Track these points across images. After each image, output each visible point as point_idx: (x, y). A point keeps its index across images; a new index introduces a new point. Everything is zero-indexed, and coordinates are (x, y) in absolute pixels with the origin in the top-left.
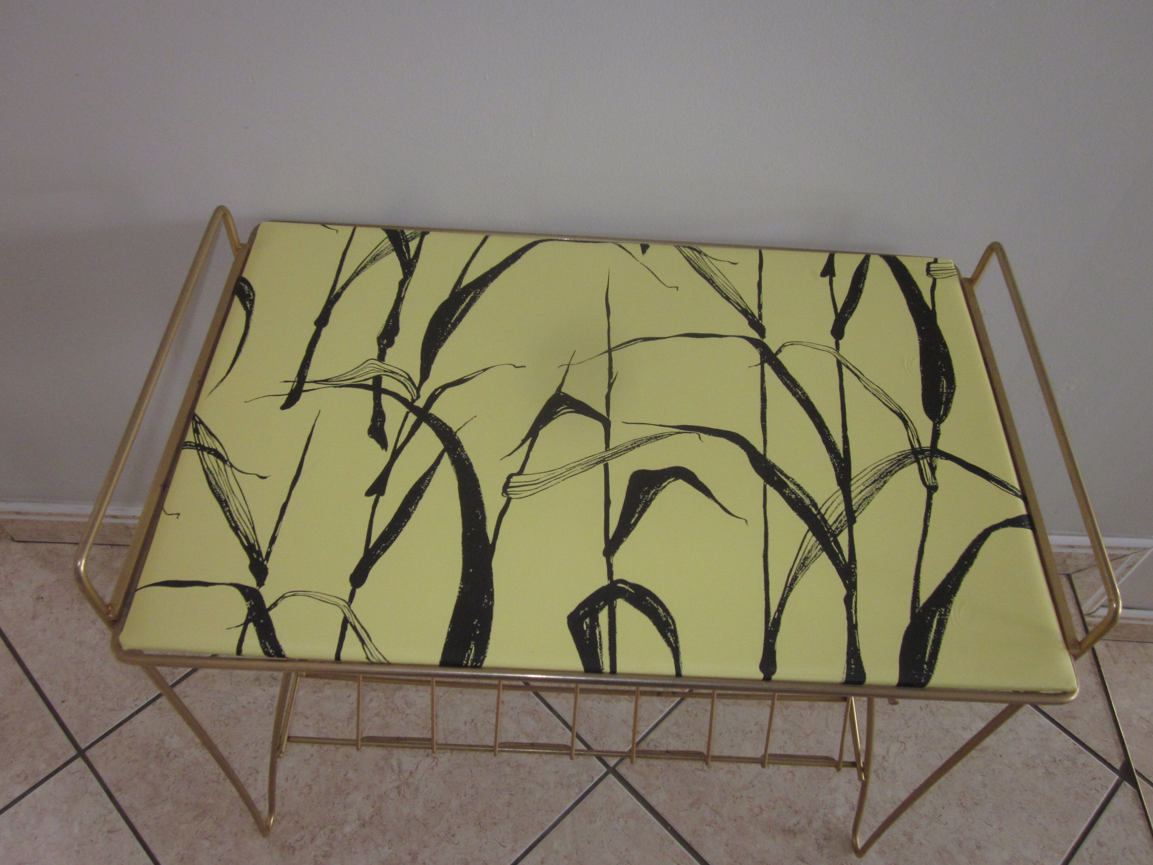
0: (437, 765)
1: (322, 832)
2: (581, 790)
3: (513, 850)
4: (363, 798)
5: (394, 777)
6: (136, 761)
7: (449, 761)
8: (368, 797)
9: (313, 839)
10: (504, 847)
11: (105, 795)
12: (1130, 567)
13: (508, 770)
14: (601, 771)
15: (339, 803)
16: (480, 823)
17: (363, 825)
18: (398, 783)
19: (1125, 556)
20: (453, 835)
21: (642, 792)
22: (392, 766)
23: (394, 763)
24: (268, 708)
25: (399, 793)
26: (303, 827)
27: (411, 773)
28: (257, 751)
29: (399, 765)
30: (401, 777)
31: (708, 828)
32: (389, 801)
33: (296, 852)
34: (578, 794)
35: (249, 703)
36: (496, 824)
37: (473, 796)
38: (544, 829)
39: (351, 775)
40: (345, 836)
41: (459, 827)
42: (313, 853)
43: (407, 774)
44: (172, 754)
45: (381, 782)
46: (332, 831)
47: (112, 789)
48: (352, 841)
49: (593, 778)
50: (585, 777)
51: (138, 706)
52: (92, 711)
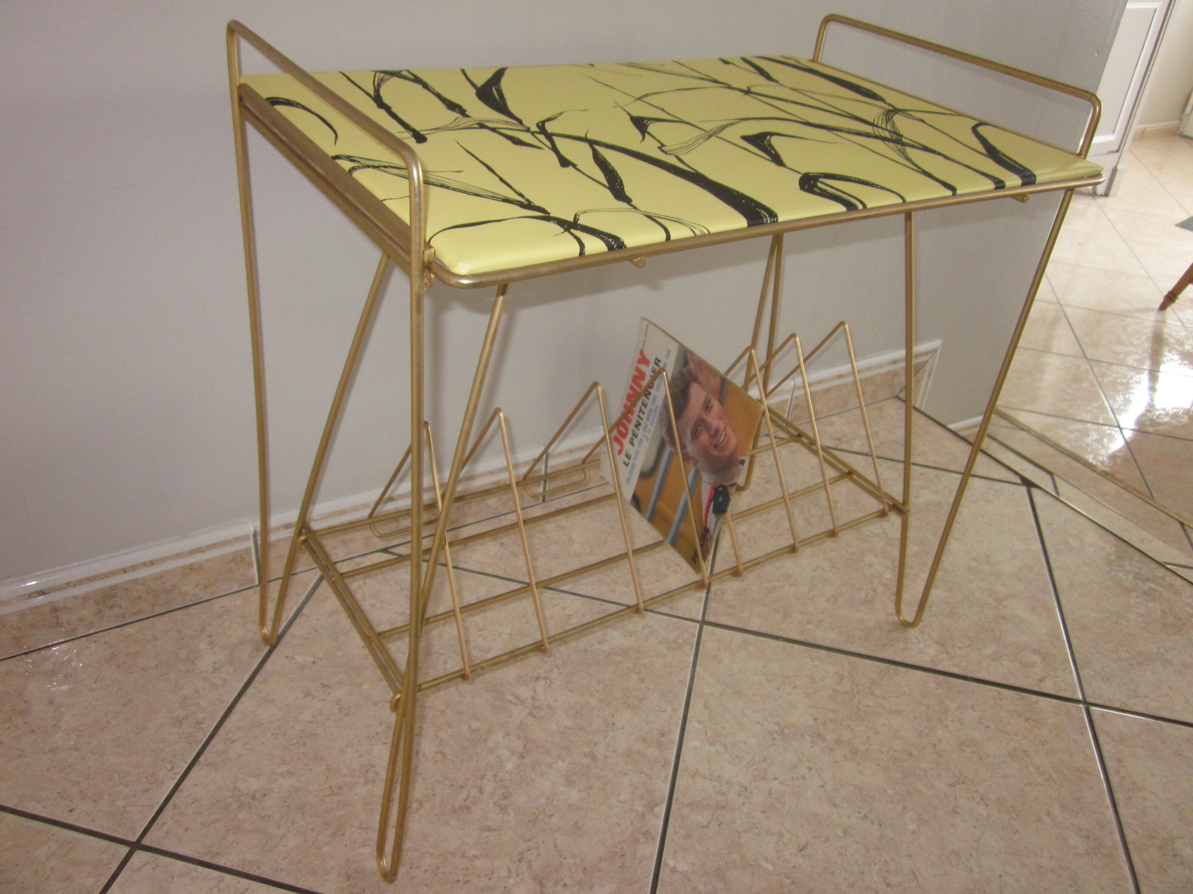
0: (551, 682)
1: (485, 781)
2: (692, 646)
3: (675, 710)
4: (503, 736)
5: (520, 708)
6: (217, 821)
7: (560, 674)
8: (508, 734)
9: (481, 791)
10: (665, 711)
11: (200, 868)
12: (930, 374)
13: (618, 658)
14: (696, 627)
15: (482, 752)
16: (629, 705)
17: (522, 756)
18: (527, 711)
19: (926, 362)
20: (613, 724)
21: (740, 626)
22: (510, 701)
23: (510, 698)
24: (340, 712)
25: (534, 717)
26: (462, 787)
27: (533, 698)
28: (358, 751)
29: (516, 697)
30: (526, 705)
31: (808, 626)
32: (531, 727)
33: (472, 809)
34: (692, 648)
35: (314, 717)
36: (643, 699)
37: (605, 689)
38: (686, 684)
39: (475, 725)
40: (511, 773)
41: (613, 716)
42: (491, 802)
43: (530, 701)
44: (258, 796)
45: (510, 717)
46: (495, 776)
47: (207, 859)
48: (522, 773)
49: (694, 634)
50: (686, 636)
51: (179, 773)
52: (121, 803)
